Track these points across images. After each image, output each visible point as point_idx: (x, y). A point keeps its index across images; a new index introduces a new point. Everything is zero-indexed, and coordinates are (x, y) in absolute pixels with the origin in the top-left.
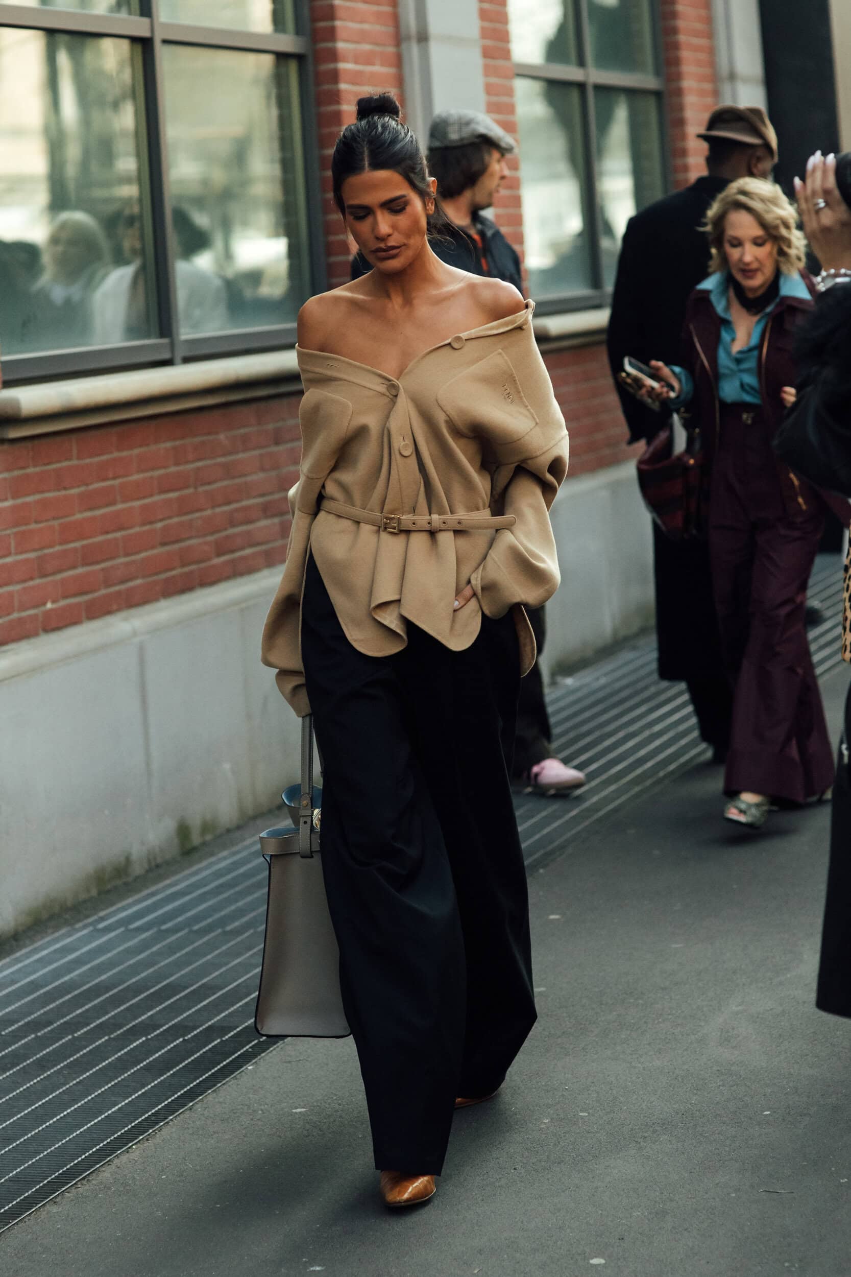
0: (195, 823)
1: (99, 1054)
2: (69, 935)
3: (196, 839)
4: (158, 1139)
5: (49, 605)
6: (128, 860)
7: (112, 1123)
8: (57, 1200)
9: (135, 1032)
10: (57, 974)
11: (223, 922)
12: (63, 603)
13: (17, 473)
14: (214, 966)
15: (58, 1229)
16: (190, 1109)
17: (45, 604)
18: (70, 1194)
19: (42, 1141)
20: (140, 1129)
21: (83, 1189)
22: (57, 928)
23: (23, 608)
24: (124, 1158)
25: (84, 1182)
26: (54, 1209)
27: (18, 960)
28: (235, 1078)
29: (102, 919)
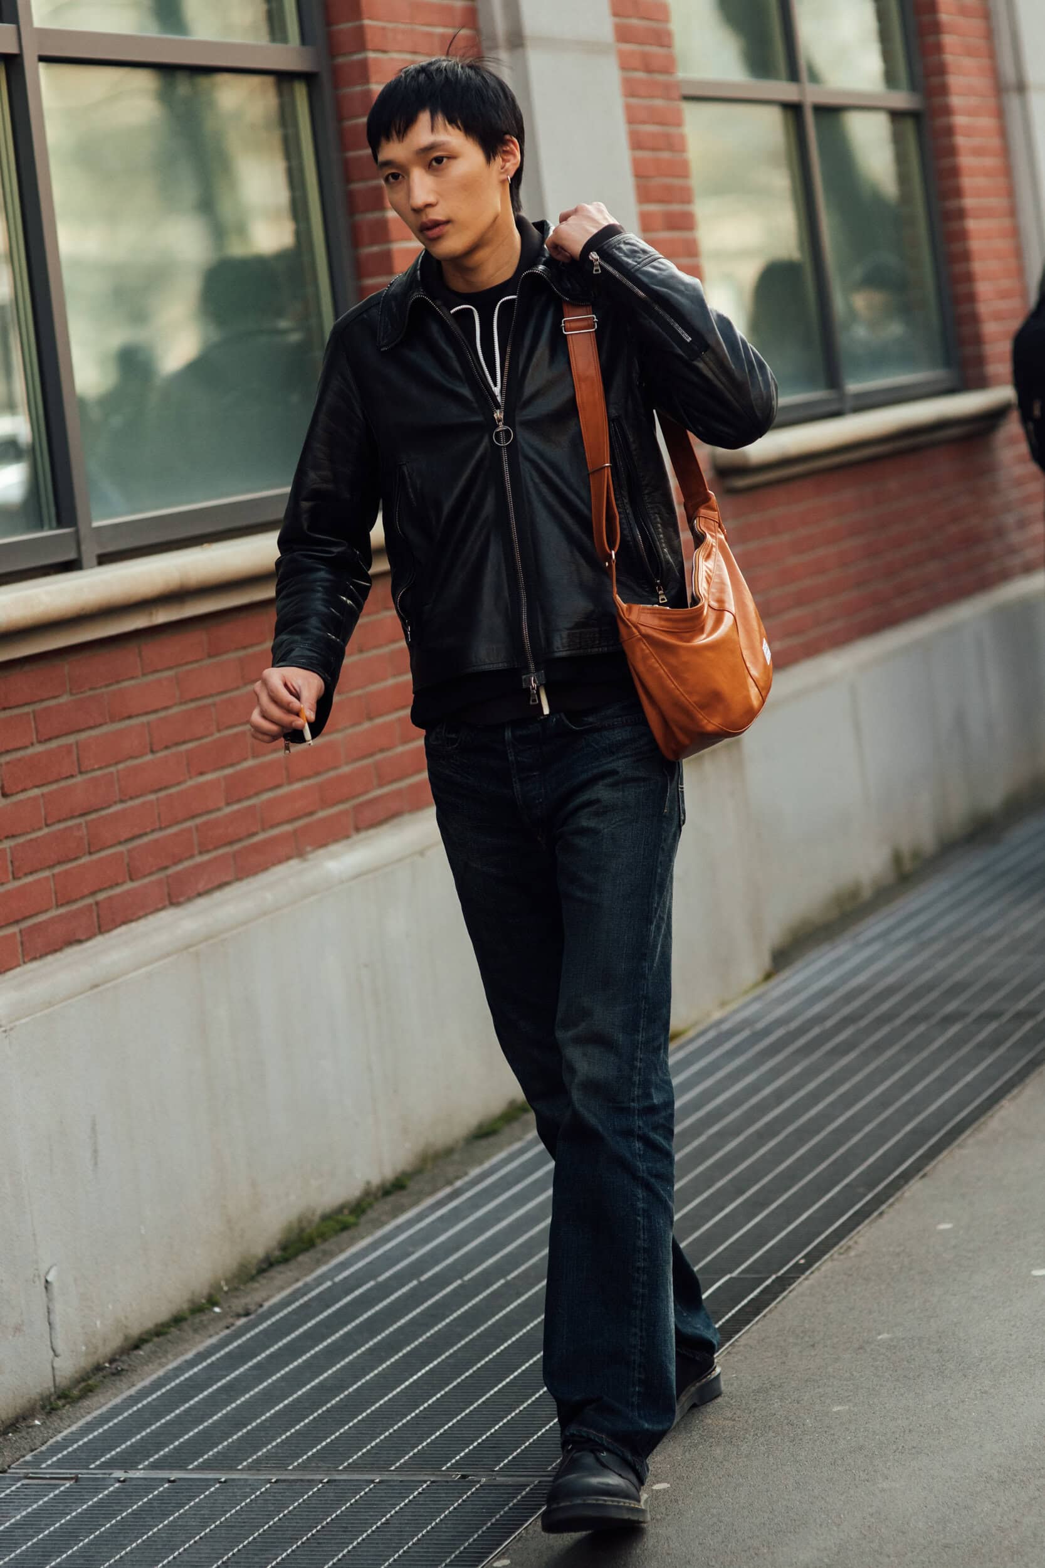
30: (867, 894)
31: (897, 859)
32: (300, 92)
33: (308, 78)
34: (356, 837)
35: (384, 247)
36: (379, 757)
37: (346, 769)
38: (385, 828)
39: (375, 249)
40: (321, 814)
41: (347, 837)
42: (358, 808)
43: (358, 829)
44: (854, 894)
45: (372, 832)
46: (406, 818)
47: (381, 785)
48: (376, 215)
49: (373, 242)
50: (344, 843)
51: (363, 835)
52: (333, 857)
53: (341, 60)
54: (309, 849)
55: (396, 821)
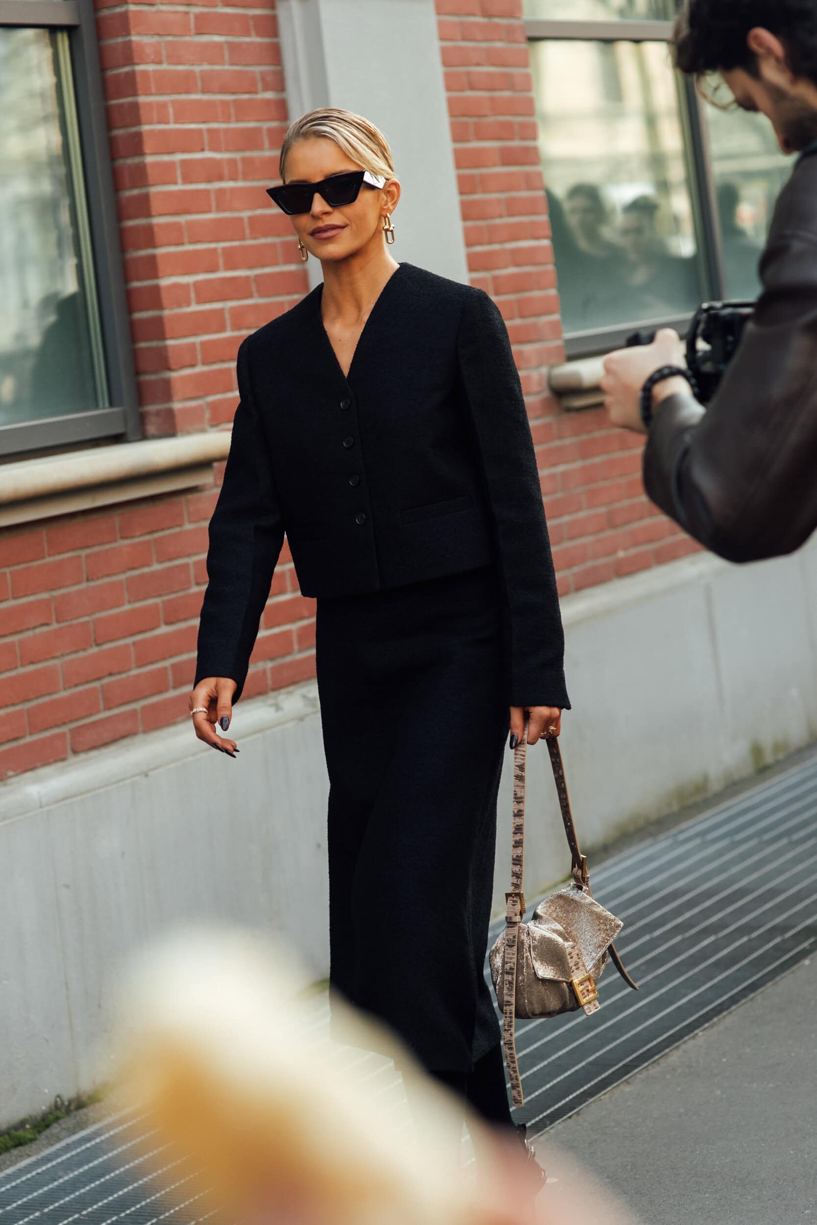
0: (767, 743)
1: (674, 952)
2: (652, 845)
3: (769, 758)
4: (721, 1027)
5: (621, 554)
6: (706, 779)
7: (681, 1013)
8: (630, 1081)
9: (707, 932)
10: (640, 880)
11: (789, 832)
12: (633, 551)
13: (584, 437)
14: (779, 871)
15: (629, 1106)
16: (752, 999)
17: (615, 552)
18: (639, 1075)
19: (619, 1029)
20: (707, 1018)
21: (654, 1071)
22: (642, 840)
23: (596, 557)
24: (691, 1043)
25: (655, 1065)
26: (627, 1089)
27: (605, 869)
28: (793, 972)
29: (681, 832)
30: (716, 786)
31: (757, 751)
32: (63, 41)
33: (71, 30)
34: (72, 759)
35: (143, 191)
36: (106, 681)
37: (63, 694)
38: (113, 748)
39: (135, 192)
40: (29, 739)
41: (63, 759)
42: (75, 732)
43: (75, 752)
44: (701, 787)
45: (93, 754)
46: (140, 737)
47: (108, 708)
48: (136, 160)
49: (134, 187)
50: (60, 765)
51: (82, 756)
52: (36, 781)
53: (105, 13)
54: (11, 773)
55: (125, 742)
